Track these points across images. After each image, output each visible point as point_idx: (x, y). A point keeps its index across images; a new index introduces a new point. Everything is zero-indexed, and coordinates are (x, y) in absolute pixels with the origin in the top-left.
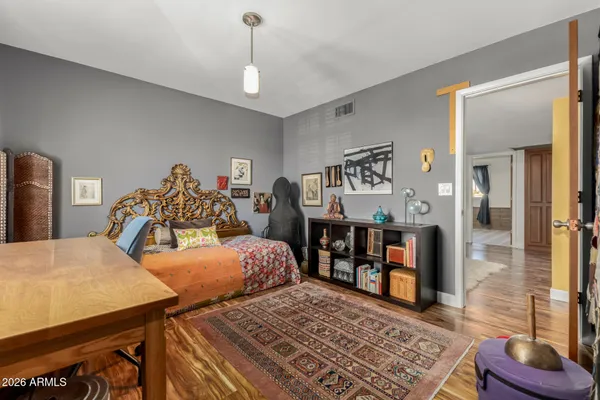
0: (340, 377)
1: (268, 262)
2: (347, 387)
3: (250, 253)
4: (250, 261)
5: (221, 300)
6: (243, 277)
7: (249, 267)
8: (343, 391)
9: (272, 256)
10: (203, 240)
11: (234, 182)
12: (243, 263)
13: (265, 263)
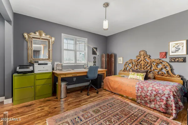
0: (78, 122)
1: (151, 94)
2: (73, 123)
3: (141, 86)
4: (140, 89)
5: (127, 98)
6: (136, 94)
7: (139, 92)
8: (72, 122)
9: (155, 93)
10: (136, 77)
11: (171, 54)
12: (137, 89)
13: (148, 94)
